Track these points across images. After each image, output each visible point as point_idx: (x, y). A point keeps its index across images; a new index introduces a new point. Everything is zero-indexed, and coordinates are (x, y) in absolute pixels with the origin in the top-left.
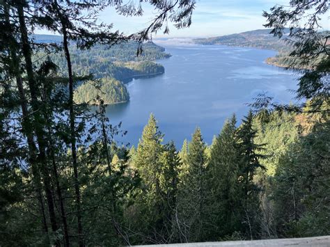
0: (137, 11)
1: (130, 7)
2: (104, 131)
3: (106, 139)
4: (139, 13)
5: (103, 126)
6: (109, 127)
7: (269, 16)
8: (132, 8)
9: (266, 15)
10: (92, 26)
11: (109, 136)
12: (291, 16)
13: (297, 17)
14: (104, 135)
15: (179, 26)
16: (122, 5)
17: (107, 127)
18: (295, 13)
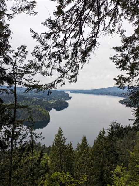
0: (50, 73)
1: (46, 72)
2: (32, 136)
3: (32, 141)
4: (51, 74)
5: (32, 133)
6: (35, 134)
7: (117, 80)
8: (47, 72)
9: (115, 79)
10: (30, 81)
11: (34, 139)
12: (127, 80)
13: (131, 80)
14: (32, 138)
15: (71, 82)
16: (42, 71)
17: (33, 134)
18: (129, 78)
